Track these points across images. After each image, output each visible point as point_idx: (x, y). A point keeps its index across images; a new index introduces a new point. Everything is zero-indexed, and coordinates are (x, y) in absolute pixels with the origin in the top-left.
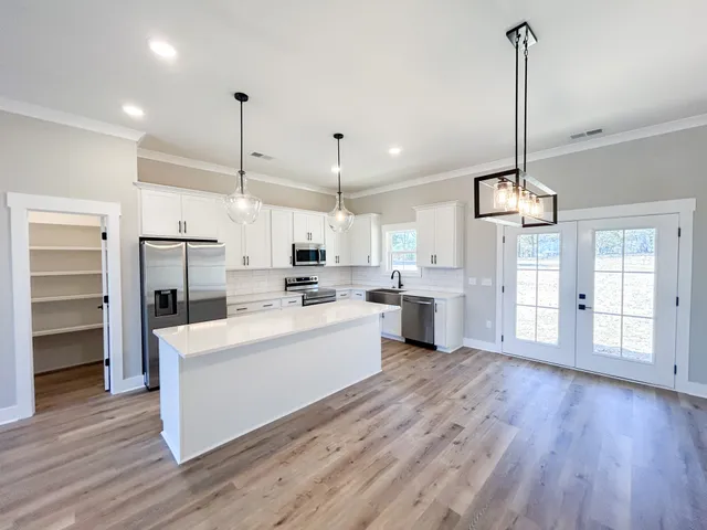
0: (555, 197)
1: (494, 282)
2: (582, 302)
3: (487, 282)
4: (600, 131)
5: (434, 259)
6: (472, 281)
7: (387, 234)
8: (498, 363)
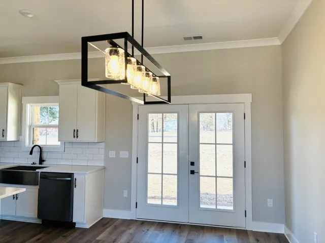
0: (169, 78)
1: (130, 154)
2: (192, 168)
3: (124, 154)
4: (201, 37)
5: (76, 133)
6: (112, 154)
7: (28, 106)
8: (131, 231)
